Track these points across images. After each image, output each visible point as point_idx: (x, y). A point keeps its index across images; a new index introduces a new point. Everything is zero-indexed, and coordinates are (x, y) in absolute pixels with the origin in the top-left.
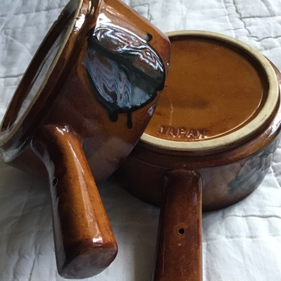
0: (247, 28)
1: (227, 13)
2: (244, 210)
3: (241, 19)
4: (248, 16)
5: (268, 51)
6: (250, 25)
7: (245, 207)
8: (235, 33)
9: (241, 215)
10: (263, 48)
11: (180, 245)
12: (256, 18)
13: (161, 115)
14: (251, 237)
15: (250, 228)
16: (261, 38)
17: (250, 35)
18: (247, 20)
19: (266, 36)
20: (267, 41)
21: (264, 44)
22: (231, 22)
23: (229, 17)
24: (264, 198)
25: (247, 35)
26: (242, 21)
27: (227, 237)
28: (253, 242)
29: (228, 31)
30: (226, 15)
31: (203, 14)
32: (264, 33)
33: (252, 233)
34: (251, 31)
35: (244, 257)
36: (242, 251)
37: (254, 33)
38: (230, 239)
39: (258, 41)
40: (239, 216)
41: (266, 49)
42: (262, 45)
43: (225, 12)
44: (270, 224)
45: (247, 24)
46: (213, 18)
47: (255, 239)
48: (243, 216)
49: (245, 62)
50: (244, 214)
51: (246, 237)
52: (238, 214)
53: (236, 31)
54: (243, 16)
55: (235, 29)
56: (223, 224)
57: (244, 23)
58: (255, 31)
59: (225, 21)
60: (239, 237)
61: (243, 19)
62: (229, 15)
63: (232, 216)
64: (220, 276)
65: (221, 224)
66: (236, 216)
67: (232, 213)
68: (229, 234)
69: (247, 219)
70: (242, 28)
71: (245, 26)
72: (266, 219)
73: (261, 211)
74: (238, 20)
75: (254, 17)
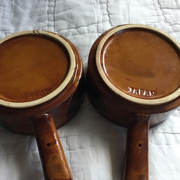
0: (164, 15)
1: (153, 3)
2: (163, 129)
3: (161, 8)
4: (165, 7)
5: (176, 33)
6: (166, 14)
7: (164, 128)
8: (158, 18)
9: (162, 132)
10: (173, 31)
11: (139, 152)
12: (170, 9)
13: (129, 80)
14: (167, 145)
15: (167, 140)
16: (172, 24)
17: (166, 21)
18: (164, 10)
19: (175, 23)
20: (175, 27)
21: (174, 28)
22: (155, 10)
23: (154, 6)
24: (173, 123)
25: (165, 21)
26: (161, 10)
27: (155, 144)
28: (169, 147)
29: (153, 16)
30: (152, 5)
31: (139, 2)
32: (174, 21)
33: (167, 142)
34: (167, 18)
35: (164, 155)
36: (163, 152)
37: (169, 20)
38: (157, 146)
39: (170, 26)
40: (161, 133)
41: (175, 32)
42: (173, 29)
43: (152, 3)
44: (176, 138)
45: (164, 13)
46: (145, 6)
47: (169, 146)
48: (163, 133)
49: (172, 49)
50: (163, 132)
51: (165, 144)
52: (160, 131)
53: (158, 17)
54: (162, 7)
55: (157, 16)
56: (153, 137)
57: (163, 11)
58: (169, 18)
59: (152, 9)
60: (161, 144)
61: (162, 9)
62: (154, 5)
63: (157, 132)
64: (154, 165)
65: (152, 137)
66: (159, 132)
67: (157, 131)
68: (156, 143)
69: (165, 135)
70: (161, 15)
71: (163, 14)
72: (173, 135)
73: (171, 131)
74: (159, 9)
75: (168, 8)
